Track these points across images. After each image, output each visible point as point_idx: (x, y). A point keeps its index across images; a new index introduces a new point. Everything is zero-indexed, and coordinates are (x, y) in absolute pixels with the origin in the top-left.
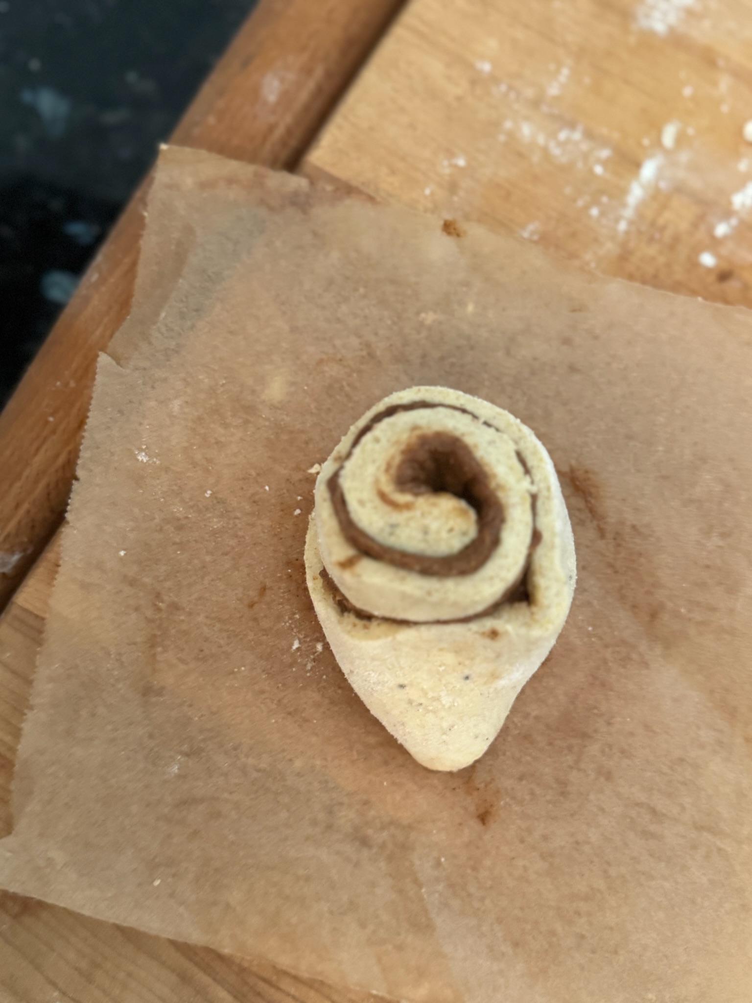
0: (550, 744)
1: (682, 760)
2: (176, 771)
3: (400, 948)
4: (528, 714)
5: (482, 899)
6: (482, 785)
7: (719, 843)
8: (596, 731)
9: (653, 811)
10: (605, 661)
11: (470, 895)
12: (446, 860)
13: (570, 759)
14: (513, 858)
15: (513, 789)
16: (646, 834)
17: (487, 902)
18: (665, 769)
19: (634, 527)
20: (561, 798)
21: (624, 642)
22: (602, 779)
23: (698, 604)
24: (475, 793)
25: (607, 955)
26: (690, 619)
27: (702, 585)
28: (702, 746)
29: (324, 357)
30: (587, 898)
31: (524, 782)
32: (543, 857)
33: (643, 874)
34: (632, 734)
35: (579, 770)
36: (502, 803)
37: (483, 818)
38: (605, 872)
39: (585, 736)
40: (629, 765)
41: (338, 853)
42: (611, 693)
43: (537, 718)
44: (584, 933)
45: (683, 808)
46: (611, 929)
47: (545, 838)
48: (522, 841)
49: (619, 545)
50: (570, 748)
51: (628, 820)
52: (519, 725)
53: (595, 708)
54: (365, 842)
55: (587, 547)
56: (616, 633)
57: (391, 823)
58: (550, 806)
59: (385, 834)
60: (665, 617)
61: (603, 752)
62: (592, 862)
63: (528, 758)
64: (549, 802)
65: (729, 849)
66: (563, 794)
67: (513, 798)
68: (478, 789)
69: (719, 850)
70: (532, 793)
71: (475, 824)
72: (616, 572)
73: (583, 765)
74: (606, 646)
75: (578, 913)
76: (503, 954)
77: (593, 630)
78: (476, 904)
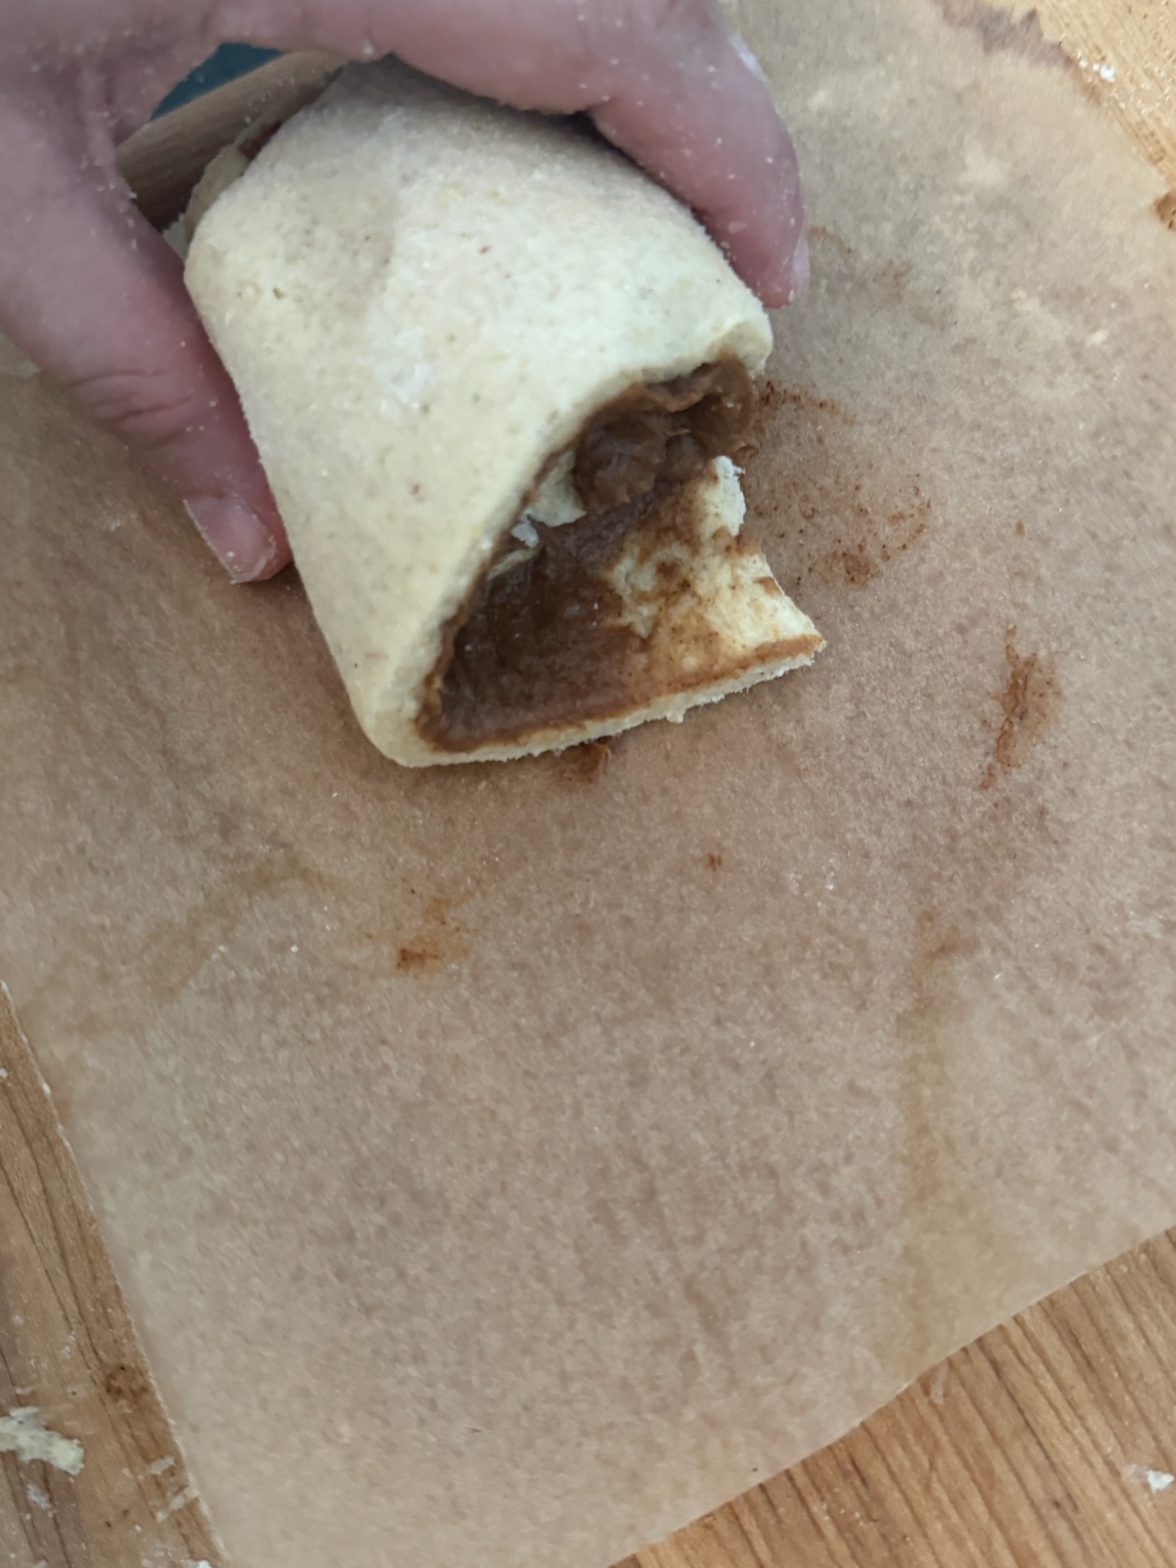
0: (606, 967)
1: (772, 1172)
2: (113, 528)
3: (104, 977)
4: (620, 906)
5: (281, 1043)
6: (454, 925)
7: (699, 1349)
8: (688, 1012)
9: (650, 1194)
10: (805, 943)
11: (273, 1022)
12: (297, 954)
13: (610, 1009)
14: (384, 1042)
15: (488, 967)
16: (603, 1210)
17: (284, 1054)
18: (733, 1159)
19: (1042, 812)
20: (539, 1041)
21: (861, 946)
22: (624, 1077)
23: (1032, 988)
24: (434, 925)
25: (354, 1303)
26: (995, 997)
27: (1064, 968)
28: (825, 1189)
29: (830, 229)
30: (417, 1197)
31: (515, 974)
32: (425, 1083)
33: (536, 1257)
34: (736, 1067)
35: (606, 1032)
36: (454, 966)
37: (407, 958)
38: (487, 1193)
39: (666, 1002)
40: (683, 1100)
41: (179, 805)
42: (766, 990)
43: (627, 921)
44: (358, 1235)
45: (698, 1240)
46: (402, 1275)
47: (457, 1063)
48: (422, 1035)
49: (994, 818)
50: (625, 997)
51: (599, 1166)
52: (592, 905)
53: (723, 986)
54: (227, 829)
55: (944, 782)
56: (863, 927)
57: (285, 846)
58: (513, 1034)
59: (264, 849)
60: (961, 966)
61: (666, 1047)
62: (483, 1161)
63: (555, 954)
64: (517, 1026)
65: (707, 1374)
66: (547, 1037)
67: (476, 978)
68: (444, 923)
69: (690, 1356)
70: (507, 997)
71: (388, 954)
72: (951, 850)
73: (618, 1033)
74: (830, 930)
75: (382, 1201)
76: (219, 1137)
77: (833, 893)
78: (266, 1039)
